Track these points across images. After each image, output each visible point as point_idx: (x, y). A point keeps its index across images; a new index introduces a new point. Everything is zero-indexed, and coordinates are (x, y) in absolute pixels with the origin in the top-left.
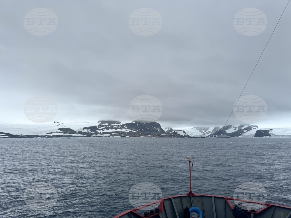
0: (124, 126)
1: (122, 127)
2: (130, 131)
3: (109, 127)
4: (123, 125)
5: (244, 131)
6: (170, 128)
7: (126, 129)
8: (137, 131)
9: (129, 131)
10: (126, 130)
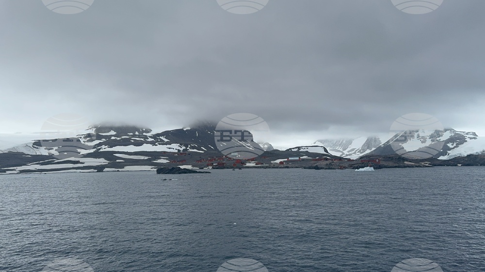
0: (162, 138)
1: (156, 139)
2: (181, 149)
3: (118, 139)
4: (159, 135)
5: (450, 145)
6: (266, 144)
7: (166, 144)
8: (202, 150)
9: (179, 150)
10: (168, 146)
